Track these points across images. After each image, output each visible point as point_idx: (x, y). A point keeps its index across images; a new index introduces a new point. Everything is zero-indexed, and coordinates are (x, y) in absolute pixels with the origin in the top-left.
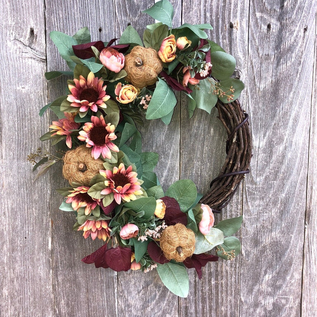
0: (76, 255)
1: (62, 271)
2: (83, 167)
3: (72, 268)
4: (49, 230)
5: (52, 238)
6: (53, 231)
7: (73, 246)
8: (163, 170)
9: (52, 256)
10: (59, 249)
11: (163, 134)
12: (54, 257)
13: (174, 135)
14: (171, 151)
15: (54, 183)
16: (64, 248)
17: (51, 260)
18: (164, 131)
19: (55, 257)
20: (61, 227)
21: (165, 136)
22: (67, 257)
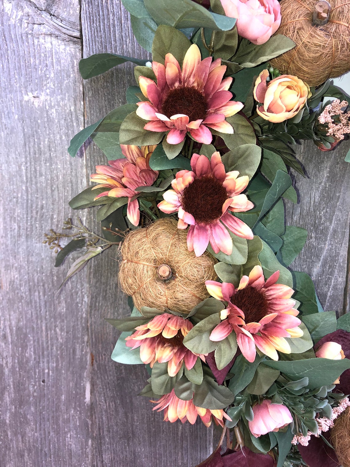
0: (136, 418)
1: (110, 445)
2: (167, 273)
3: (128, 441)
4: (86, 368)
5: (93, 385)
6: (93, 373)
7: (131, 401)
8: (313, 261)
9: (92, 415)
10: (104, 405)
11: (317, 189)
12: (95, 418)
13: (340, 192)
14: (333, 225)
16: (115, 404)
17: (90, 422)
18: (320, 183)
19: (97, 420)
20: (109, 366)
21: (321, 193)
22: (120, 420)
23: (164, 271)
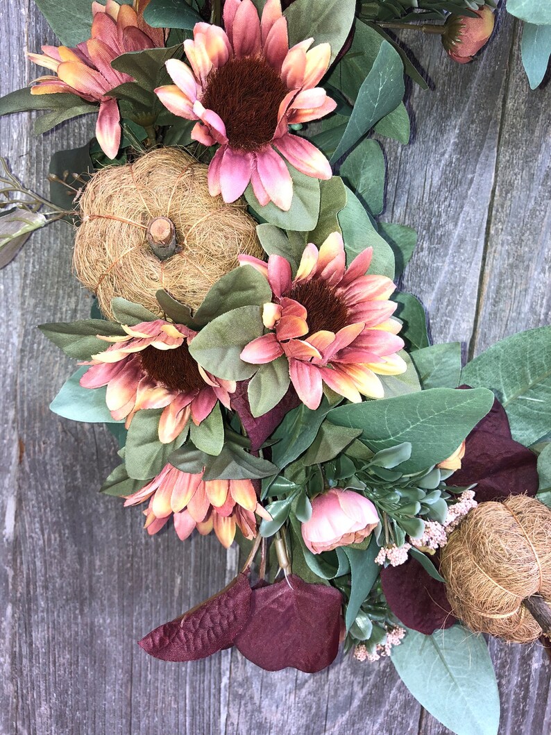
0: (98, 563)
1: (48, 613)
3: (82, 604)
4: (9, 472)
5: (20, 501)
6: (22, 477)
7: (90, 532)
8: (422, 291)
9: (15, 560)
10: (39, 539)
11: (437, 163)
12: (21, 563)
13: (474, 172)
14: (459, 228)
15: (36, 306)
16: (60, 536)
17: (11, 573)
18: (443, 154)
19: (25, 567)
20: (52, 465)
21: (444, 173)
22: (68, 566)
23: (160, 229)
